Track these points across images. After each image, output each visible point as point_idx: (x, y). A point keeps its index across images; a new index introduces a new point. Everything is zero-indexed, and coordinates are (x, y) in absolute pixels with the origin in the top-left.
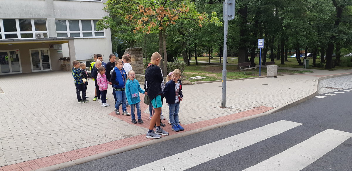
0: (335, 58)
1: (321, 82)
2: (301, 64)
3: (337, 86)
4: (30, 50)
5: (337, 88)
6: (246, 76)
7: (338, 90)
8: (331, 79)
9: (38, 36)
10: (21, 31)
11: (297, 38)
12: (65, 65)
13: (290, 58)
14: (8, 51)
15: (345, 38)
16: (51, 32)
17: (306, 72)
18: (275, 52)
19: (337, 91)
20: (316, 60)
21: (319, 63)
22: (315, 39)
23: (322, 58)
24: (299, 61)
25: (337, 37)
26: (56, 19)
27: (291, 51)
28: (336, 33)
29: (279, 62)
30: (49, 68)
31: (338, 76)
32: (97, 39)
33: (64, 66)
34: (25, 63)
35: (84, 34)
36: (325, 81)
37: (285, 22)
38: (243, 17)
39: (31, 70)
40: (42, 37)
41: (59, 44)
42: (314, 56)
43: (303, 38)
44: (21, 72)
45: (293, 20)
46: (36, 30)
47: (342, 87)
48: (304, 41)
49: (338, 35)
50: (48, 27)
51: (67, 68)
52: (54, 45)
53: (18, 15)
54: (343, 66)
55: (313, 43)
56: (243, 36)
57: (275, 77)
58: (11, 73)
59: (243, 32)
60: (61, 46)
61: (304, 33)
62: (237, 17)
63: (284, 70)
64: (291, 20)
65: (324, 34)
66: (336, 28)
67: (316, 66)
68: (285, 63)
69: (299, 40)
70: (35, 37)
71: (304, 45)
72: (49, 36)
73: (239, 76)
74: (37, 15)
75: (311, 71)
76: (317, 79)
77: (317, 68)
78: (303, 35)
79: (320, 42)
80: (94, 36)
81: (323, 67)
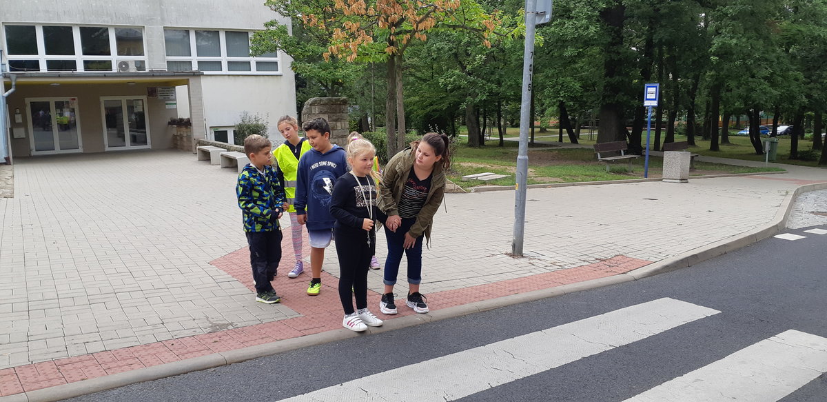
1: (802, 197)
4: (103, 99)
6: (610, 176)
9: (124, 66)
10: (85, 53)
11: (748, 85)
12: (181, 137)
13: (737, 136)
14: (52, 101)
16: (155, 58)
17: (769, 170)
21: (807, 149)
22: (794, 87)
26: (166, 29)
29: (707, 145)
30: (145, 142)
32: (261, 78)
33: (178, 138)
34: (91, 130)
35: (231, 65)
36: (812, 196)
37: (716, 42)
38: (613, 29)
39: (104, 147)
40: (132, 69)
41: (169, 86)
42: (794, 133)
43: (766, 85)
44: (80, 150)
45: (738, 38)
46: (120, 53)
48: (765, 93)
50: (148, 45)
51: (185, 144)
52: (159, 89)
53: (78, 15)
55: (791, 99)
56: (611, 77)
57: (684, 180)
58: (58, 151)
59: (612, 67)
60: (175, 91)
61: (765, 73)
62: (596, 28)
64: (732, 38)
65: (820, 76)
67: (797, 158)
68: (721, 147)
69: (753, 90)
70: (115, 69)
72: (150, 66)
73: (590, 176)
74: (121, 18)
75: (783, 168)
76: (792, 189)
77: (800, 162)
78: (765, 78)
79: (808, 96)
80: (254, 71)
81: (816, 160)
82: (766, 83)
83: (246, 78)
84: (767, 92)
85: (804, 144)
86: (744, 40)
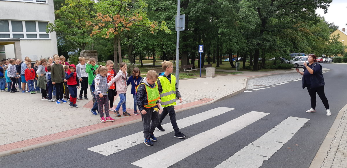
0: (261, 62)
1: (249, 81)
2: (233, 67)
3: (261, 84)
5: (260, 86)
7: (262, 86)
8: (256, 79)
11: (230, 44)
13: (224, 61)
15: (267, 45)
17: (238, 73)
18: (211, 56)
19: (261, 88)
20: (246, 63)
21: (248, 66)
22: (244, 45)
23: (251, 62)
24: (232, 64)
25: (262, 44)
27: (225, 56)
28: (261, 40)
29: (215, 65)
31: (263, 77)
32: (42, 41)
35: (28, 35)
36: (252, 80)
37: (220, 31)
41: (2, 45)
42: (244, 60)
45: (226, 29)
47: (264, 85)
48: (235, 47)
49: (263, 43)
54: (267, 69)
55: (243, 49)
57: (213, 77)
60: (4, 47)
61: (235, 40)
63: (219, 71)
65: (252, 41)
66: (261, 37)
67: (245, 69)
68: (220, 66)
69: (232, 46)
71: (236, 50)
73: (183, 77)
75: (242, 72)
76: (246, 78)
77: (246, 70)
78: (236, 42)
79: (248, 48)
80: (38, 38)
81: (251, 69)
82: (235, 44)
83: (35, 41)
84: (236, 47)
85: (247, 64)
86: (229, 30)
